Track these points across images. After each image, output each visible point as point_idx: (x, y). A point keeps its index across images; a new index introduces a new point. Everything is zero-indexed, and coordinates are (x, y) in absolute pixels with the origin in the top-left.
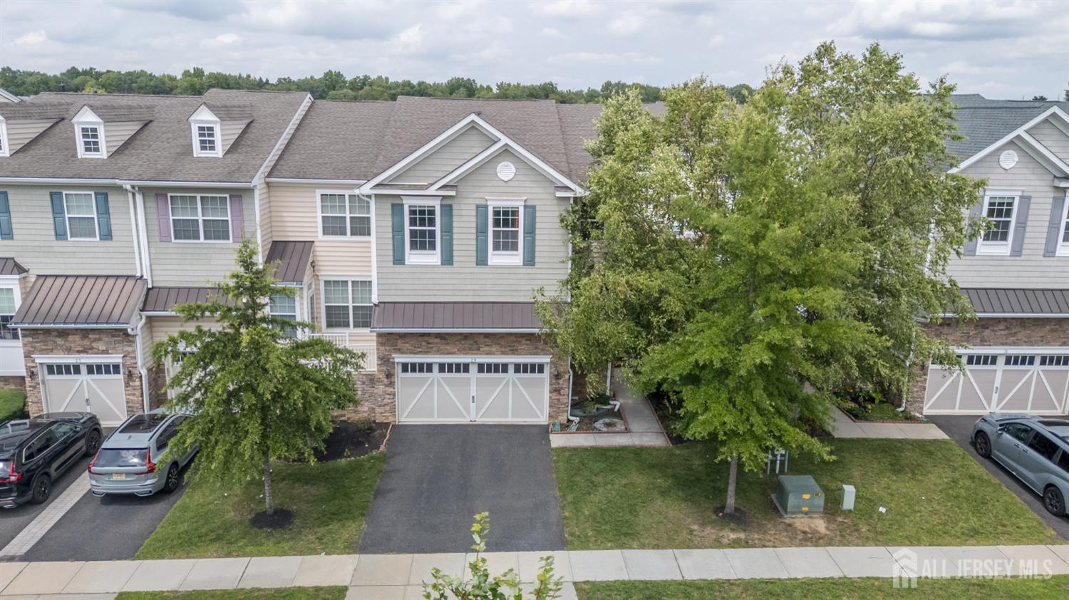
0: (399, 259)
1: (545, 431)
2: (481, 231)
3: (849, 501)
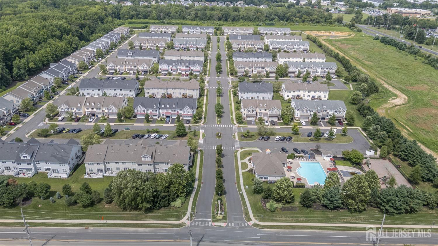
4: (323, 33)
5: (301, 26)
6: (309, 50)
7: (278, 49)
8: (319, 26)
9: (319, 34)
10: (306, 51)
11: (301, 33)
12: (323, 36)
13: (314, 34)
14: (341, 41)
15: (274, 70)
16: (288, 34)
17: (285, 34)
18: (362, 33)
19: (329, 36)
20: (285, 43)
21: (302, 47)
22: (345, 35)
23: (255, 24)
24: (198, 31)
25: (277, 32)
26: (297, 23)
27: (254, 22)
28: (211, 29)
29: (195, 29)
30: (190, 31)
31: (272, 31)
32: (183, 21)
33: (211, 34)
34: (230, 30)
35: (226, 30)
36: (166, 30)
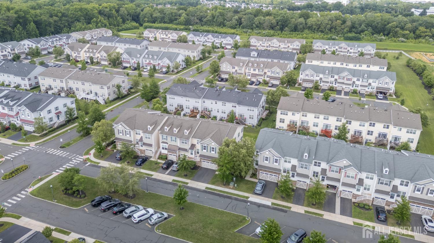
0: (202, 150)
1: (216, 171)
3: (235, 186)
5: (411, 44)
6: (394, 93)
10: (383, 93)
15: (215, 154)
16: (370, 55)
17: (362, 54)
21: (375, 85)
23: (326, 36)
24: (210, 40)
25: (346, 49)
26: (403, 39)
27: (327, 33)
28: (230, 39)
29: (206, 38)
30: (198, 40)
31: (337, 47)
32: (216, 29)
33: (229, 47)
34: (261, 42)
35: (253, 41)
36: (165, 36)
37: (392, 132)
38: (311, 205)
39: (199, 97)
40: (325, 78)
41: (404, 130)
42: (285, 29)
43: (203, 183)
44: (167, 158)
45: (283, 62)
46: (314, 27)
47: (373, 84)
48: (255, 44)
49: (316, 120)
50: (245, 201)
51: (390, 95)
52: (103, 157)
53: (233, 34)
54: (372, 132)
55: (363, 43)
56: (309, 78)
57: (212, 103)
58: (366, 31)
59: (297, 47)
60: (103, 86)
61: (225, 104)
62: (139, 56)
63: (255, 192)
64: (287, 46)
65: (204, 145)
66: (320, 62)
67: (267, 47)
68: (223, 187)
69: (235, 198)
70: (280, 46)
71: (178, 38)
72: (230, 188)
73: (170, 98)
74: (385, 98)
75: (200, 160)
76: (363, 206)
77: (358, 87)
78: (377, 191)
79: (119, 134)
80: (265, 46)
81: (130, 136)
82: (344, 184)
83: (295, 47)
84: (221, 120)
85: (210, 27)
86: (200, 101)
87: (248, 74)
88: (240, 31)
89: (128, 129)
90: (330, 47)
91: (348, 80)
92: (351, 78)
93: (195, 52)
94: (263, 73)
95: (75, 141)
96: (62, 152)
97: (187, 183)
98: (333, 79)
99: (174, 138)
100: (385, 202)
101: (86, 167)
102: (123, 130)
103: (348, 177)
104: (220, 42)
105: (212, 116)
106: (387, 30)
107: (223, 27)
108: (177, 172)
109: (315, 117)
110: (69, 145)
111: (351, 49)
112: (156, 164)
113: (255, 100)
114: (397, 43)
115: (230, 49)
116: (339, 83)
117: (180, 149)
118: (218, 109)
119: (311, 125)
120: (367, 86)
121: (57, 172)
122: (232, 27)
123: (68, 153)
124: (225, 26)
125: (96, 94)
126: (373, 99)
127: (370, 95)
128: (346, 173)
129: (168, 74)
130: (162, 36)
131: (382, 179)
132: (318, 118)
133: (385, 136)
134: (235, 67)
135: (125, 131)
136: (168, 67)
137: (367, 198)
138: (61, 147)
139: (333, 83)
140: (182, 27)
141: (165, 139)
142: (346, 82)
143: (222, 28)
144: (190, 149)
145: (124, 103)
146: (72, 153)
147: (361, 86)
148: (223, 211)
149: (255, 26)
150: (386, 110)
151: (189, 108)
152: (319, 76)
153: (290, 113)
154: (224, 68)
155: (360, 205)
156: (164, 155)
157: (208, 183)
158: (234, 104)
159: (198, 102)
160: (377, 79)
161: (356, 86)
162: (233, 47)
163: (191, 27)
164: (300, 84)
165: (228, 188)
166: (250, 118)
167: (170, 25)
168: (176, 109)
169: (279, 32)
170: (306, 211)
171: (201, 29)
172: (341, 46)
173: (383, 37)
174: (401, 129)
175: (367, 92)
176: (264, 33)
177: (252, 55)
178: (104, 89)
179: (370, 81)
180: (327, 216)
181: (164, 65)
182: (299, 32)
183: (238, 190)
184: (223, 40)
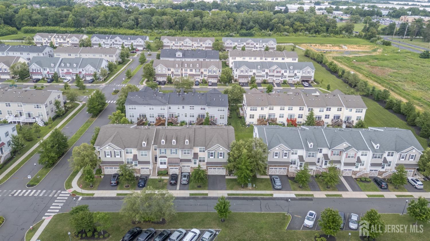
0: (209, 157)
1: (225, 176)
2: (218, 155)
3: (254, 186)
4: (328, 47)
5: (293, 37)
6: (314, 80)
7: (250, 79)
8: (319, 37)
9: (324, 48)
10: (307, 81)
11: (295, 47)
12: (330, 52)
13: (316, 48)
14: (366, 61)
15: (223, 159)
16: (273, 48)
17: (267, 49)
18: (391, 46)
19: (341, 52)
20: (263, 66)
21: (300, 75)
22: (367, 51)
23: (224, 34)
24: (118, 43)
25: (253, 44)
26: (286, 33)
27: (223, 31)
28: (141, 40)
29: (113, 40)
30: (104, 42)
31: (245, 44)
32: (113, 30)
33: (141, 48)
34: (174, 42)
35: (166, 41)
36: (62, 41)
37: (345, 113)
38: (327, 189)
39: (165, 104)
40: (258, 72)
41: (354, 110)
42: (184, 28)
43: (222, 191)
44: (167, 173)
45: (209, 60)
46: (211, 25)
47: (298, 74)
48: (168, 44)
49: (282, 112)
50: (272, 199)
51: (312, 82)
52: (92, 186)
53: (134, 34)
54: (329, 115)
55: (265, 38)
56: (244, 74)
57: (179, 108)
58: (255, 28)
59: (210, 46)
60: (38, 104)
61: (193, 108)
62: (52, 65)
63: (275, 188)
64: (200, 45)
65: (210, 152)
66: (242, 58)
67: (180, 46)
68: (242, 190)
69: (261, 197)
70: (193, 45)
71: (79, 42)
72: (250, 190)
73: (130, 109)
74: (310, 85)
75: (207, 168)
76: (364, 180)
77: (286, 78)
78: (373, 165)
79: (105, 156)
80: (178, 46)
81: (121, 157)
82: (346, 164)
83: (207, 45)
84: (190, 124)
85: (105, 28)
86: (166, 107)
87: (185, 75)
88: (140, 31)
89: (117, 149)
90: (239, 44)
91: (277, 72)
92: (280, 70)
93: (114, 56)
94: (200, 73)
95: (42, 175)
96: (34, 191)
97: (207, 194)
98: (264, 73)
99: (174, 150)
100: (378, 173)
101: (80, 201)
102: (111, 152)
103: (349, 157)
104: (130, 43)
105: (179, 121)
106: (271, 26)
107: (121, 28)
108: (187, 185)
109: (281, 109)
110: (38, 181)
111: (257, 44)
112: (160, 181)
113: (222, 100)
114: (282, 37)
115: (142, 51)
116: (270, 76)
117: (182, 160)
118: (186, 114)
119: (277, 116)
120: (293, 77)
121: (49, 216)
122: (129, 27)
123: (44, 191)
124: (122, 26)
125: (29, 115)
126: (301, 87)
127: (297, 84)
128: (347, 154)
129: (94, 82)
130: (58, 41)
131: (375, 153)
132: (284, 109)
133: (338, 117)
134: (170, 69)
135: (115, 152)
136: (95, 75)
137: (365, 173)
138: (29, 186)
139: (264, 77)
140: (73, 29)
141: (163, 153)
142: (275, 74)
143: (119, 28)
144: (194, 158)
145: (67, 121)
146: (50, 190)
147: (289, 77)
148: (261, 213)
149: (154, 26)
150: (334, 96)
151: (153, 117)
152: (252, 72)
153: (259, 109)
154: (159, 71)
155: (362, 179)
156: (164, 170)
157: (226, 190)
158: (203, 107)
159: (164, 109)
160: (301, 69)
161: (284, 78)
162: (144, 48)
163: (83, 29)
164: (236, 81)
165: (248, 190)
166: (221, 118)
167: (57, 28)
168: (138, 119)
169: (180, 31)
170: (327, 195)
171: (96, 31)
172: (248, 42)
173: (270, 32)
174: (351, 110)
175: (294, 81)
176: (166, 33)
177: (177, 56)
178: (40, 108)
179: (296, 72)
180: (345, 195)
181: (87, 73)
182: (199, 31)
183: (259, 190)
184: (133, 41)
